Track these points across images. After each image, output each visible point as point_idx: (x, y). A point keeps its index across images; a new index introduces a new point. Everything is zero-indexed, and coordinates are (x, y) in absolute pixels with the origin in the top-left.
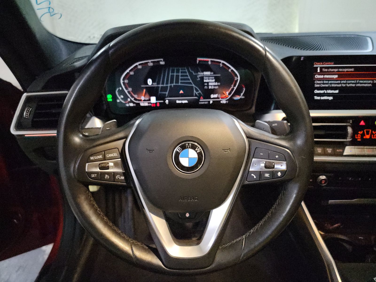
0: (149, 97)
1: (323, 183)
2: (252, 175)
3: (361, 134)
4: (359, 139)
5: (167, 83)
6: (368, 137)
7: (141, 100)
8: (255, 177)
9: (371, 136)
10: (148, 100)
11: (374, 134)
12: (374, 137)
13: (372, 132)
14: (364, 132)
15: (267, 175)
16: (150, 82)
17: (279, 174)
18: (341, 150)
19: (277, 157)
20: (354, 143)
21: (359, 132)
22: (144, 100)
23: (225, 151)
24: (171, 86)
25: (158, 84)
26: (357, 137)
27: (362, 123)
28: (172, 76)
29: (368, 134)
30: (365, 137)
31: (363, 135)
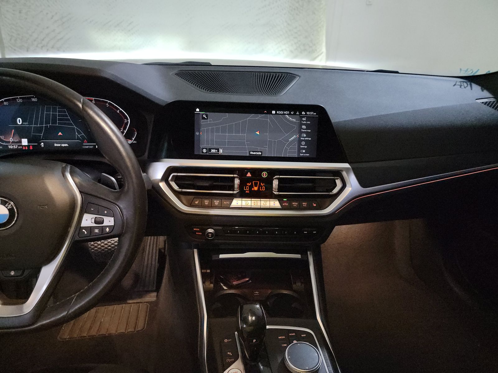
0: (19, 138)
1: (210, 236)
2: (84, 230)
3: (249, 186)
4: (247, 191)
5: (42, 123)
6: (256, 189)
7: (9, 142)
8: (86, 233)
9: (259, 188)
10: (17, 142)
11: (262, 186)
12: (262, 189)
13: (260, 184)
14: (252, 184)
15: (97, 231)
16: (19, 121)
17: (108, 229)
18: (228, 203)
19: (106, 212)
20: (242, 195)
21: (248, 184)
22: (13, 142)
23: (42, 207)
24: (46, 127)
25: (30, 123)
26: (245, 189)
27: (249, 175)
28: (47, 115)
29: (256, 186)
30: (253, 189)
31: (251, 187)
